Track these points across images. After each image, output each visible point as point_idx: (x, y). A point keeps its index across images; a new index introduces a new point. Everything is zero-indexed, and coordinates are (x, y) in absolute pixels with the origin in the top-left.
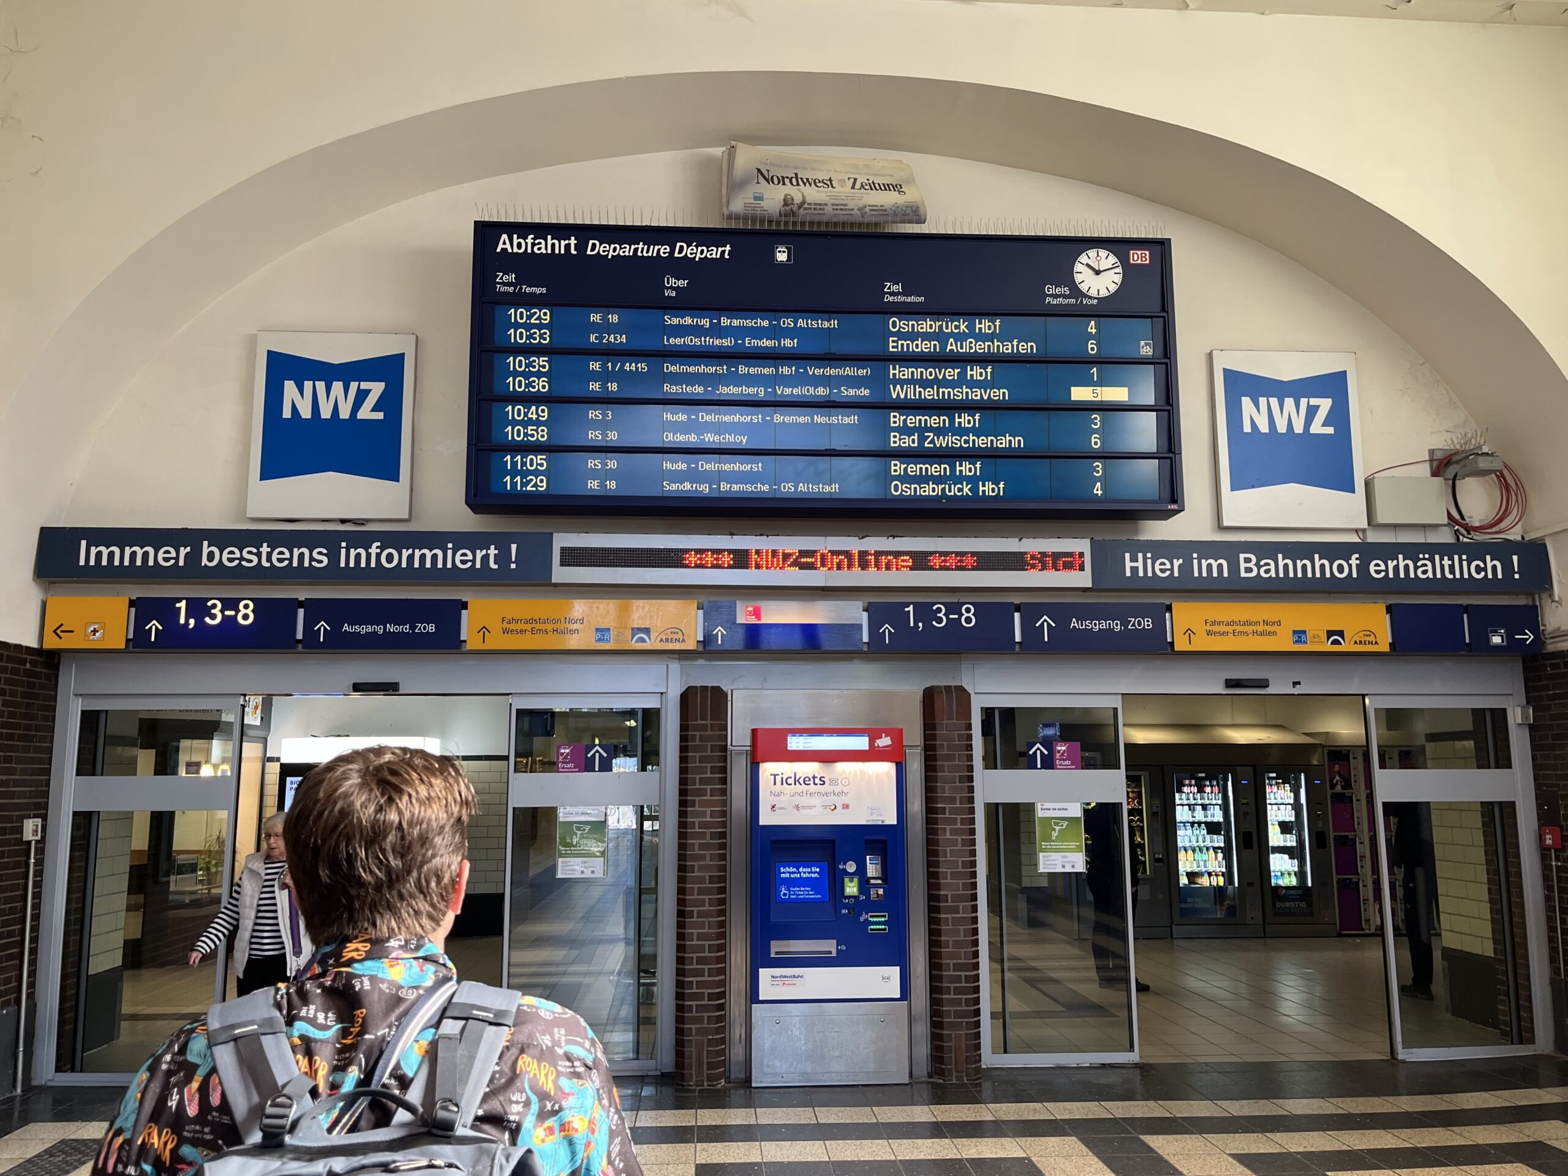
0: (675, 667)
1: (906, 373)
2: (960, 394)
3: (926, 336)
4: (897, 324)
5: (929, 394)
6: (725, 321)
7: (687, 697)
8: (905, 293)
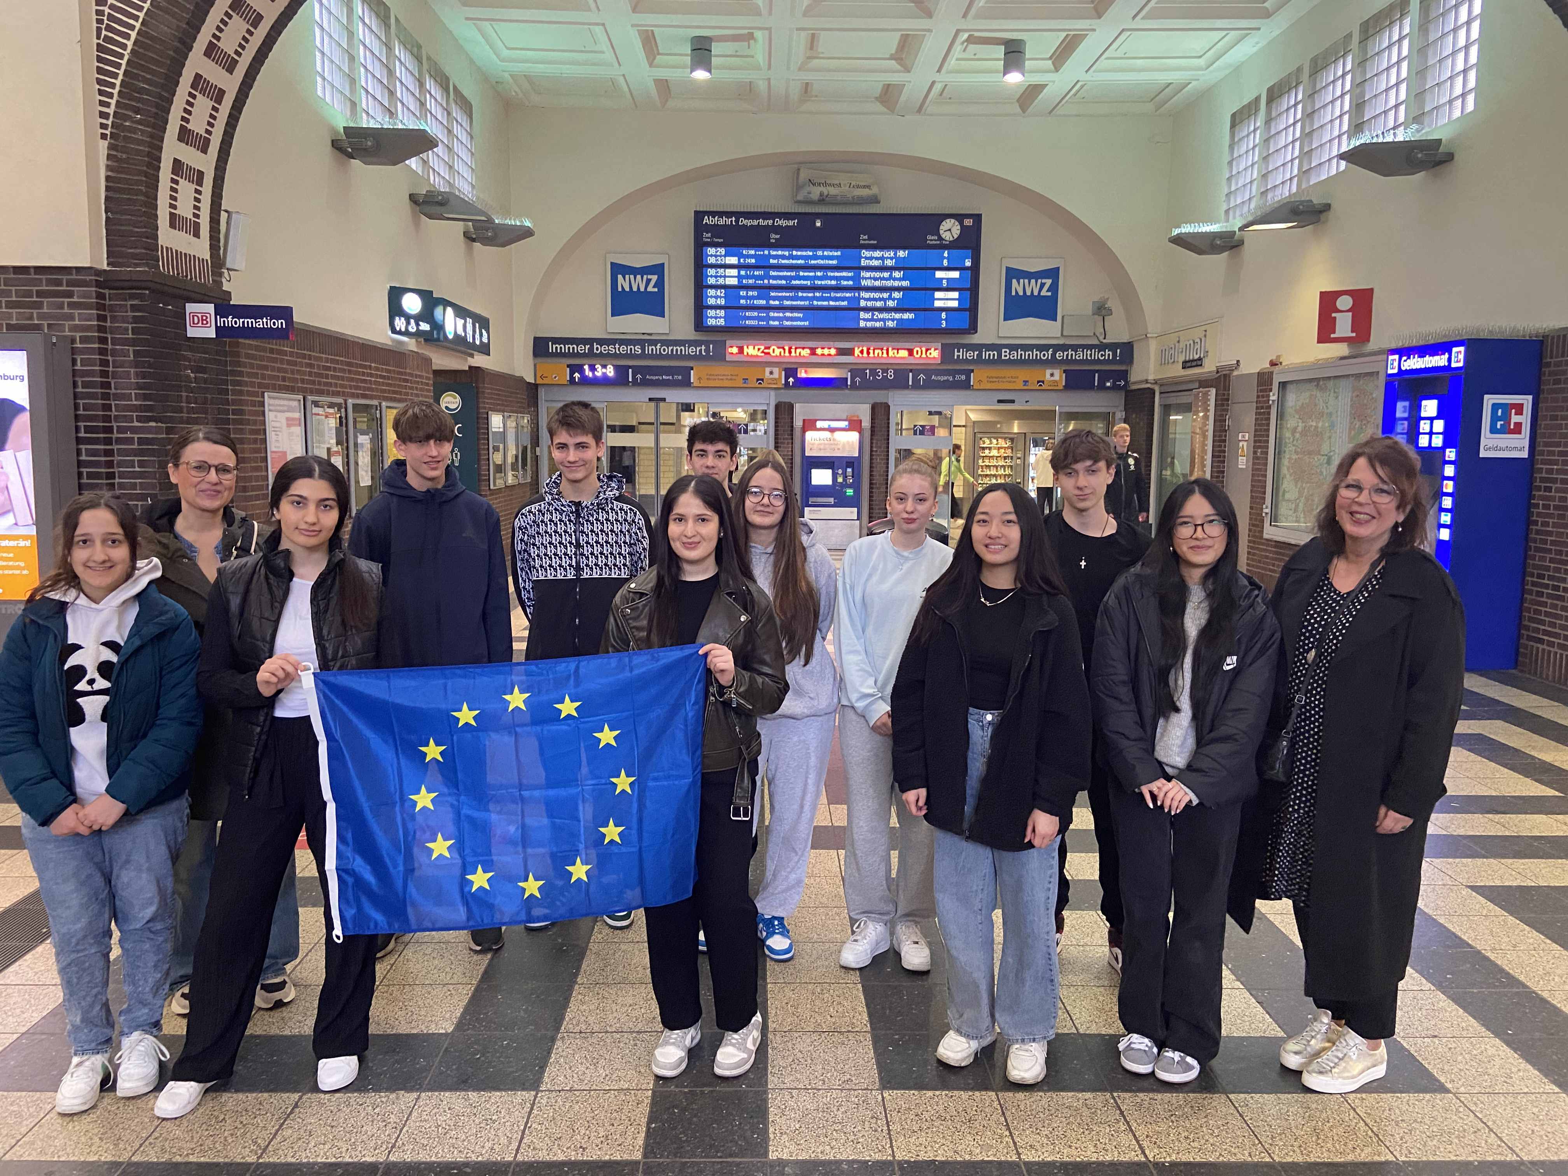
0: (773, 393)
1: (868, 274)
2: (889, 283)
3: (877, 259)
4: (865, 253)
5: (877, 283)
6: (795, 253)
7: (778, 407)
8: (869, 239)
